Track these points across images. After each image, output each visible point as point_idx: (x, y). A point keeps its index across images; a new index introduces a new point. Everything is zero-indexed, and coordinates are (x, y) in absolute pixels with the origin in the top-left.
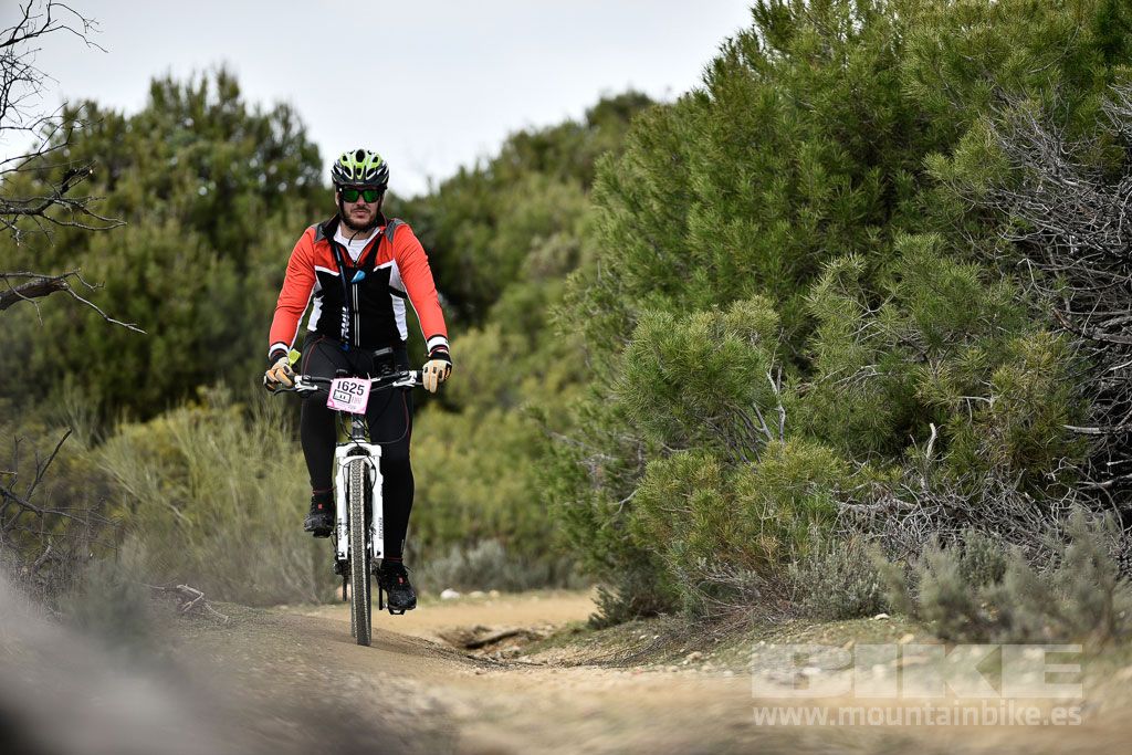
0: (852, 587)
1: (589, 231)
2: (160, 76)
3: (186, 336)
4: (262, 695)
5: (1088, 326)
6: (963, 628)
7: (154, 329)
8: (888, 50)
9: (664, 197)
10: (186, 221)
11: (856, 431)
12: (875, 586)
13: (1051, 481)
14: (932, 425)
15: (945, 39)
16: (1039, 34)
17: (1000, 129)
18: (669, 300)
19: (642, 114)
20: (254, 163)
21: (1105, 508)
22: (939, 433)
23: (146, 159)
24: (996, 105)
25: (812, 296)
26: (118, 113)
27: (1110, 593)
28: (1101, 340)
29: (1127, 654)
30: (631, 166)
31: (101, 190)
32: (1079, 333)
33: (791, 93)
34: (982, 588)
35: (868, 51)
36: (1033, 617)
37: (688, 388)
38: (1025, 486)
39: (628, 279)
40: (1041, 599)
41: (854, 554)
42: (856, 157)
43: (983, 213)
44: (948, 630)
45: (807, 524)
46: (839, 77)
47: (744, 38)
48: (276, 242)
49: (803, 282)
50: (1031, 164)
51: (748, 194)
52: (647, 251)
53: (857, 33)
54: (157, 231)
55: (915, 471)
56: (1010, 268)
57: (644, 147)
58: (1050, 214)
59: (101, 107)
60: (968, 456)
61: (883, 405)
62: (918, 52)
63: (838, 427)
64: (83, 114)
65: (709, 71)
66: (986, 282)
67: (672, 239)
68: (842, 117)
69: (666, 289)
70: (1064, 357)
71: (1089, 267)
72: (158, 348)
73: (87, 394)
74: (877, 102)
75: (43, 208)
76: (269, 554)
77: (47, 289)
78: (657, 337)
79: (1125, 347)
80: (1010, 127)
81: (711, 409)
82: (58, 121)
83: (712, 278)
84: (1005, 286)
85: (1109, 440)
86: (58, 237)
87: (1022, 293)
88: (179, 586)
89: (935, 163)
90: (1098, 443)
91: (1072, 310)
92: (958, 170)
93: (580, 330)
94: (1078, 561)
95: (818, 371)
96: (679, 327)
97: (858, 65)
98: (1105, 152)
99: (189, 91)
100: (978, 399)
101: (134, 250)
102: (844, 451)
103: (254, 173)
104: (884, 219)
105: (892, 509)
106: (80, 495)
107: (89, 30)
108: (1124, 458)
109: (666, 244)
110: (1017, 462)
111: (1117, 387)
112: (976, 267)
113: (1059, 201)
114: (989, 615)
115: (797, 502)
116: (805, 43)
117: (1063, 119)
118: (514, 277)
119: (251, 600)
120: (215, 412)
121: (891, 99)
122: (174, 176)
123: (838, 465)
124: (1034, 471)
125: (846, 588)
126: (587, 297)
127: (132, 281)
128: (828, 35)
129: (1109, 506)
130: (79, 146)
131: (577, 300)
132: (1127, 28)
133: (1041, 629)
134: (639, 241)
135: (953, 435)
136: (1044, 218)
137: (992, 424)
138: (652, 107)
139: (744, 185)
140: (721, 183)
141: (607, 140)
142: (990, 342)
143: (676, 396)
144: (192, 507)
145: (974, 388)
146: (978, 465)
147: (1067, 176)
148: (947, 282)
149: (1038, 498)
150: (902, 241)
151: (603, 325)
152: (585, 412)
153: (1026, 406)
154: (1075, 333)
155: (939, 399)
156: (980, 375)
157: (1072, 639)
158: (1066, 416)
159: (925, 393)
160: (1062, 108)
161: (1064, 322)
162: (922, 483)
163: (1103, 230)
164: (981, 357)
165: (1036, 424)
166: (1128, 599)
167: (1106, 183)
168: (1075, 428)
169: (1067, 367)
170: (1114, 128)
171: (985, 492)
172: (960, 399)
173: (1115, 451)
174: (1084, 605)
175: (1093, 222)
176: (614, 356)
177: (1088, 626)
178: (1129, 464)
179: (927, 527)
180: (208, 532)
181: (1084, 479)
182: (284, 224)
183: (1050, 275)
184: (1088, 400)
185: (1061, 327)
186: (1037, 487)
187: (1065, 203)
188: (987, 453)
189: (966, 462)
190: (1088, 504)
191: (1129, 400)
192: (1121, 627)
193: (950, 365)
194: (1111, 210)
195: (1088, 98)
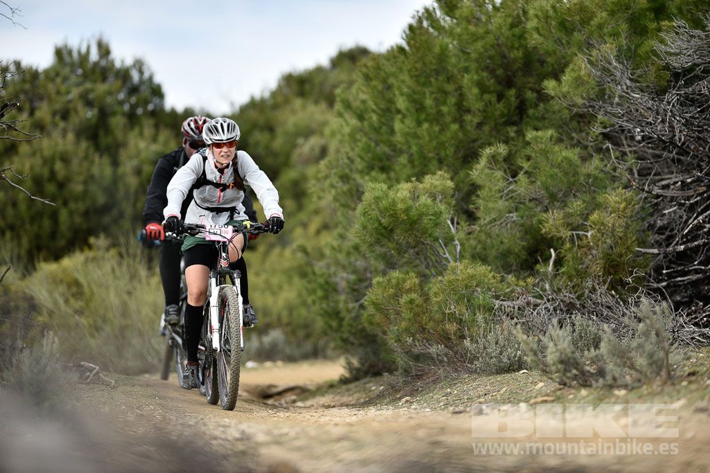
0: (504, 354)
1: (333, 134)
2: (60, 43)
3: (81, 206)
4: (134, 432)
5: (649, 186)
6: (575, 377)
7: (60, 202)
8: (518, 15)
9: (378, 111)
10: (79, 134)
11: (505, 255)
12: (519, 353)
13: (628, 284)
14: (552, 250)
15: (553, 7)
16: (613, 3)
17: (590, 62)
18: (384, 176)
19: (364, 60)
20: (121, 96)
21: (663, 300)
22: (557, 256)
23: (53, 96)
24: (588, 49)
25: (474, 171)
26: (34, 67)
27: (667, 354)
28: (657, 194)
29: (678, 392)
30: (358, 93)
31: (24, 116)
32: (643, 190)
33: (458, 44)
34: (586, 352)
35: (506, 16)
36: (619, 369)
37: (398, 231)
38: (612, 287)
39: (359, 165)
40: (623, 357)
41: (505, 332)
42: (499, 83)
43: (581, 116)
44: (564, 378)
45: (475, 315)
46: (487, 32)
47: (427, 10)
48: (136, 146)
49: (469, 162)
50: (611, 85)
51: (431, 108)
52: (369, 146)
53: (498, 5)
54: (60, 141)
55: (542, 279)
56: (599, 150)
57: (366, 80)
58: (623, 115)
59: (24, 64)
60: (577, 271)
61: (521, 239)
62: (537, 16)
63: (493, 253)
64: (12, 68)
65: (405, 32)
66: (584, 159)
67: (385, 137)
68: (490, 58)
69: (383, 169)
70: (634, 205)
71: (649, 148)
72: (63, 215)
73: (19, 245)
74: (512, 47)
76: (136, 341)
78: (377, 199)
79: (672, 199)
80: (597, 61)
81: (413, 243)
83: (411, 161)
84: (596, 162)
85: (664, 257)
87: (606, 166)
88: (82, 363)
89: (550, 85)
90: (659, 257)
91: (639, 175)
92: (565, 89)
93: (329, 197)
94: (646, 334)
95: (479, 218)
96: (391, 193)
97: (500, 24)
98: (657, 75)
99: (79, 52)
100: (581, 233)
101: (47, 153)
102: (497, 268)
103: (121, 103)
104: (518, 120)
105: (528, 304)
106: (17, 308)
107: (15, 15)
108: (674, 268)
109: (382, 141)
110: (607, 272)
111: (669, 223)
112: (577, 150)
113: (629, 107)
114: (592, 369)
115: (469, 301)
116: (465, 12)
117: (630, 56)
118: (286, 164)
119: (127, 372)
120: (100, 253)
121: (521, 46)
122: (71, 106)
123: (493, 277)
124: (617, 277)
125: (501, 354)
126: (333, 175)
127: (46, 172)
128: (480, 6)
129: (664, 298)
130: (11, 89)
131: (326, 177)
133: (624, 377)
134: (365, 139)
135: (565, 256)
136: (620, 118)
137: (590, 249)
138: (371, 56)
139: (429, 102)
140: (414, 101)
141: (343, 76)
142: (587, 198)
143: (390, 236)
144: (86, 313)
145: (578, 226)
146: (582, 275)
147: (633, 91)
148: (560, 159)
149: (621, 294)
150: (530, 135)
151: (344, 193)
152: (333, 248)
153: (611, 237)
154: (641, 190)
155: (556, 233)
156: (581, 218)
157: (644, 384)
158: (636, 242)
159: (547, 230)
160: (629, 49)
161: (634, 183)
162: (547, 286)
163: (657, 124)
164: (582, 206)
165: (617, 248)
166: (678, 357)
167: (658, 95)
168: (642, 250)
169: (636, 211)
170: (662, 60)
171: (587, 291)
172: (570, 233)
173: (668, 264)
174: (651, 361)
175: (650, 120)
176: (350, 212)
177: (654, 375)
178: (677, 271)
179: (551, 314)
180: (98, 329)
181: (649, 281)
182: (141, 134)
183: (624, 154)
184: (650, 232)
185: (632, 186)
186: (619, 287)
187: (632, 108)
188: (588, 267)
189: (574, 273)
190: (652, 298)
191: (676, 231)
192: (674, 374)
193: (562, 212)
194: (661, 111)
195: (645, 42)
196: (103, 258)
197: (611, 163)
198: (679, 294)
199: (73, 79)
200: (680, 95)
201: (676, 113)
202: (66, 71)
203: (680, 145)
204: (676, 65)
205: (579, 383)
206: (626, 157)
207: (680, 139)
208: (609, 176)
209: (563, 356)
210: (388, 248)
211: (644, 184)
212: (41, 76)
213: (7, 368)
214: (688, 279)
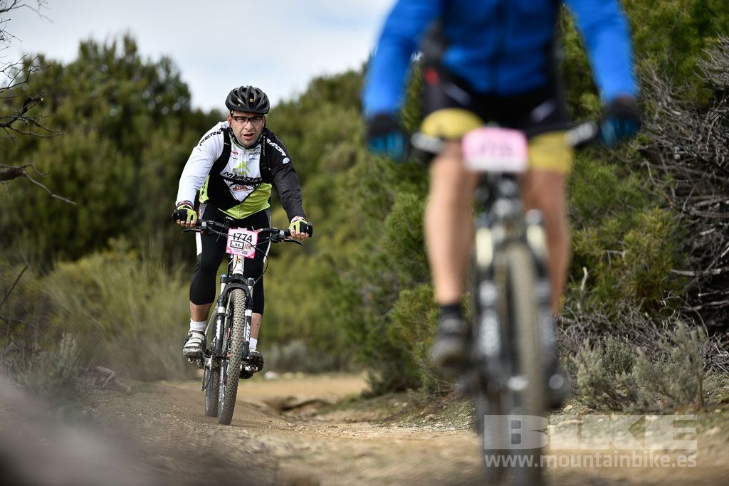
3: (101, 207)
4: (149, 440)
5: (686, 206)
6: (606, 400)
7: (81, 201)
10: (102, 132)
13: (664, 305)
14: (585, 269)
16: (656, 17)
18: (414, 187)
20: (147, 94)
21: (697, 324)
22: (590, 274)
23: (77, 92)
26: (58, 62)
27: (701, 380)
28: (695, 215)
29: (712, 419)
31: (46, 112)
32: (681, 210)
34: (617, 375)
36: (650, 394)
38: (646, 308)
39: (389, 173)
40: (655, 380)
44: (594, 401)
48: (160, 146)
50: (651, 101)
54: (82, 138)
55: (574, 298)
56: (636, 168)
58: (662, 133)
60: (610, 292)
64: (36, 62)
66: (621, 177)
69: (413, 179)
70: (671, 225)
71: (687, 167)
72: (83, 215)
73: (37, 243)
75: (11, 123)
76: (153, 347)
77: (12, 175)
78: (407, 210)
79: (710, 221)
82: (20, 66)
84: (633, 179)
85: (700, 280)
86: (19, 142)
87: (643, 184)
88: (98, 368)
89: (588, 99)
90: (693, 281)
91: (677, 194)
93: (357, 206)
94: (680, 359)
98: (699, 93)
99: (105, 48)
100: (615, 252)
101: (68, 150)
103: (146, 102)
105: (559, 323)
106: (32, 308)
107: (41, 7)
108: (709, 292)
110: (640, 293)
111: (706, 246)
112: (614, 167)
113: (669, 125)
114: (623, 393)
117: (672, 72)
118: (314, 170)
119: (144, 378)
120: (119, 255)
122: (95, 103)
124: (651, 299)
126: (362, 184)
127: (66, 170)
129: (699, 323)
130: (33, 84)
131: (355, 185)
132: (713, 13)
133: (655, 402)
135: (598, 275)
136: (659, 135)
137: (624, 269)
142: (623, 216)
144: (104, 316)
145: (612, 245)
146: (615, 295)
147: (674, 109)
148: (595, 176)
149: (654, 317)
151: (373, 203)
152: (359, 259)
153: (646, 258)
154: (678, 210)
155: (589, 252)
156: (616, 237)
157: (676, 410)
158: (672, 264)
159: (581, 247)
160: (671, 64)
161: (672, 203)
162: (579, 306)
163: (697, 143)
164: (617, 224)
165: (652, 269)
166: (711, 384)
167: (699, 112)
168: (678, 272)
169: (672, 232)
170: (705, 77)
171: (619, 313)
172: (603, 252)
173: (703, 287)
174: (684, 387)
175: (691, 138)
176: (379, 222)
177: (686, 400)
178: (713, 295)
179: (582, 335)
180: (115, 333)
181: (683, 304)
182: (166, 135)
183: (662, 172)
184: (686, 254)
185: (669, 206)
186: (653, 310)
187: (672, 125)
188: (621, 287)
189: (606, 293)
190: (686, 321)
191: (712, 254)
192: (708, 401)
193: (597, 229)
194: (702, 130)
195: (687, 59)
196: (122, 261)
197: (648, 181)
198: (714, 319)
199: (98, 75)
200: (722, 114)
201: (717, 132)
202: (91, 67)
203: (720, 165)
204: (718, 82)
205: (609, 407)
206: (664, 176)
207: (720, 160)
208: (646, 195)
209: (594, 378)
210: (416, 260)
211: (682, 205)
212: (64, 71)
213: (21, 370)
214: (724, 304)
